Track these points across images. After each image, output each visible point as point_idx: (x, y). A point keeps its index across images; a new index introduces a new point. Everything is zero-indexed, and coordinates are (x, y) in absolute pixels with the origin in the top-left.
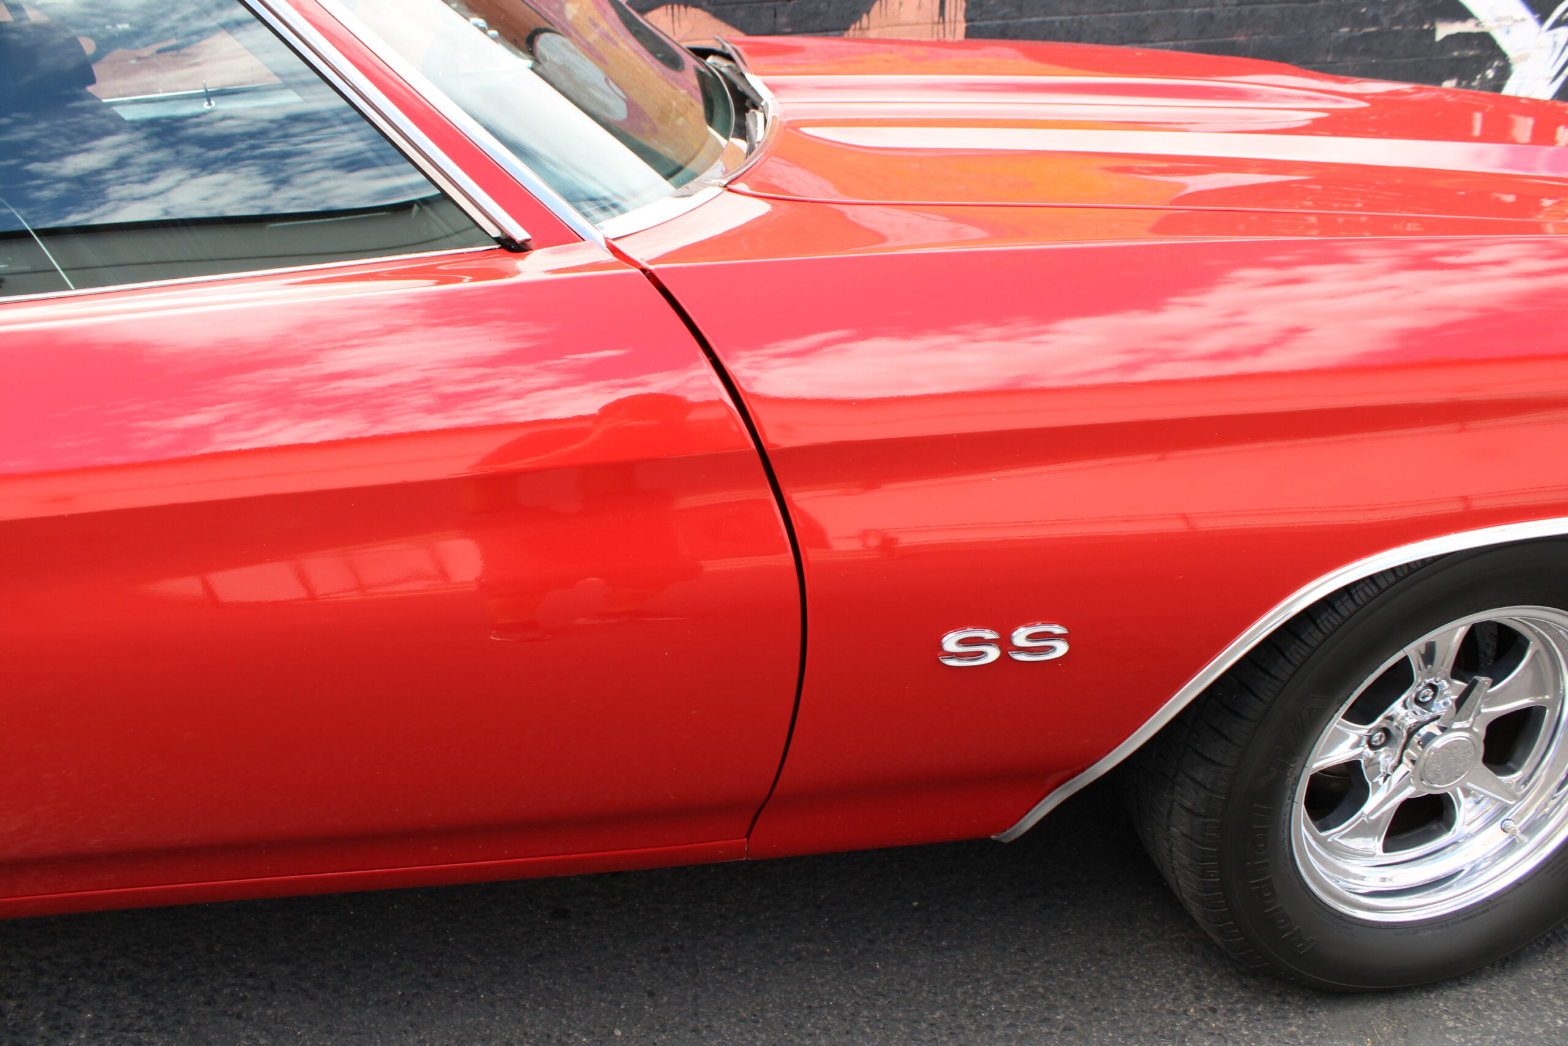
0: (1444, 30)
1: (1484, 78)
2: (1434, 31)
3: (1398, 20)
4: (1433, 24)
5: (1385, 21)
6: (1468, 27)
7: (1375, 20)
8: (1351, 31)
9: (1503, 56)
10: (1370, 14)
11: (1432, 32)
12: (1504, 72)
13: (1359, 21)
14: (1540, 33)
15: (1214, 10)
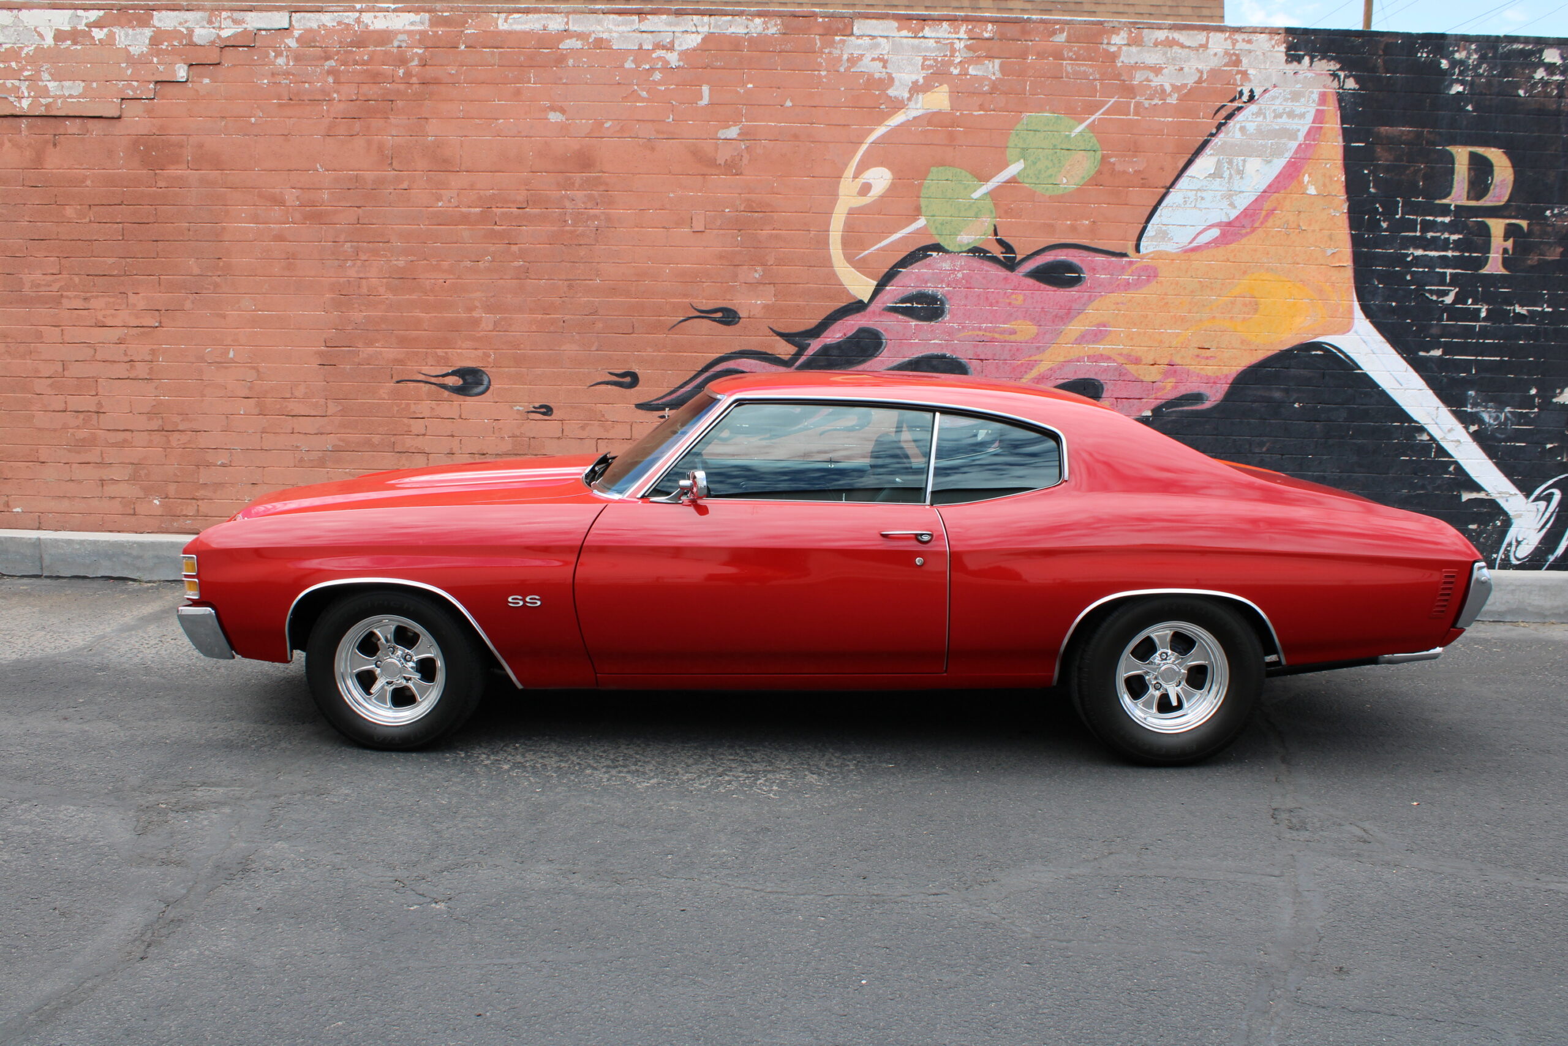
0: (1466, 496)
1: (1495, 526)
2: (1460, 496)
3: (1438, 488)
4: (1459, 492)
5: (1430, 488)
6: (1482, 495)
7: (1423, 487)
8: (1409, 492)
9: (1505, 514)
10: (1420, 483)
11: (1460, 497)
12: (1507, 523)
13: (1412, 486)
14: (1527, 503)
15: (1326, 474)
